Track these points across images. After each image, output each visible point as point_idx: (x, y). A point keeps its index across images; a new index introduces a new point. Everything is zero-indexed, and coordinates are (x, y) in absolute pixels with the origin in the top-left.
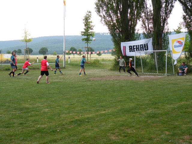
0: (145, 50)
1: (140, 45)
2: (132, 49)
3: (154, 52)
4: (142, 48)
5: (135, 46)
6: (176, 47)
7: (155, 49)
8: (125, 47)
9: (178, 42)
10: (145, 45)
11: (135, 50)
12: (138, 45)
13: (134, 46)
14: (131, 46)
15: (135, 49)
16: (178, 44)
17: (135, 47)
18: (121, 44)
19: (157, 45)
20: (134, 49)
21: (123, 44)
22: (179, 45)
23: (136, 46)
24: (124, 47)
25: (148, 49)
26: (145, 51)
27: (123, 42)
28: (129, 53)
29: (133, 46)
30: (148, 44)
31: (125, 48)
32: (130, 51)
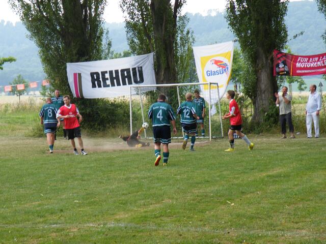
0: (136, 82)
1: (123, 71)
2: (97, 80)
3: (158, 88)
4: (126, 77)
5: (106, 72)
6: (210, 73)
7: (162, 79)
8: (80, 75)
9: (216, 62)
10: (134, 69)
11: (108, 82)
12: (117, 72)
13: (104, 73)
14: (97, 74)
15: (107, 79)
16: (215, 68)
17: (107, 76)
18: (66, 68)
19: (166, 69)
20: (105, 79)
21: (72, 68)
22: (218, 69)
23: (111, 72)
24: (75, 75)
25: (142, 80)
26: (134, 85)
27: (72, 61)
28: (90, 92)
29: (102, 72)
30: (141, 67)
31: (78, 77)
32: (94, 86)
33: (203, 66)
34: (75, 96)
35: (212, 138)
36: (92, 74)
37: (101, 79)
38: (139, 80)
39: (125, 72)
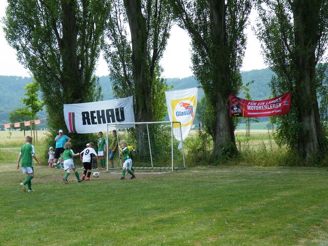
0: (119, 120)
1: (108, 111)
2: (87, 118)
3: (137, 125)
4: (110, 116)
5: (94, 112)
6: (179, 114)
7: (140, 117)
8: (73, 114)
9: (184, 105)
10: (117, 109)
11: (96, 120)
12: (103, 111)
13: (92, 113)
14: (87, 113)
15: (95, 118)
17: (95, 115)
18: (63, 108)
19: (143, 109)
20: (93, 118)
21: (68, 109)
22: (186, 110)
23: (98, 112)
24: (70, 114)
25: (123, 119)
26: (117, 123)
27: (68, 103)
28: (83, 129)
30: (123, 108)
32: (84, 123)
33: (173, 108)
34: (70, 131)
35: (174, 169)
36: (83, 113)
37: (90, 118)
38: (120, 118)
39: (110, 112)
